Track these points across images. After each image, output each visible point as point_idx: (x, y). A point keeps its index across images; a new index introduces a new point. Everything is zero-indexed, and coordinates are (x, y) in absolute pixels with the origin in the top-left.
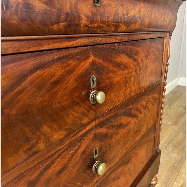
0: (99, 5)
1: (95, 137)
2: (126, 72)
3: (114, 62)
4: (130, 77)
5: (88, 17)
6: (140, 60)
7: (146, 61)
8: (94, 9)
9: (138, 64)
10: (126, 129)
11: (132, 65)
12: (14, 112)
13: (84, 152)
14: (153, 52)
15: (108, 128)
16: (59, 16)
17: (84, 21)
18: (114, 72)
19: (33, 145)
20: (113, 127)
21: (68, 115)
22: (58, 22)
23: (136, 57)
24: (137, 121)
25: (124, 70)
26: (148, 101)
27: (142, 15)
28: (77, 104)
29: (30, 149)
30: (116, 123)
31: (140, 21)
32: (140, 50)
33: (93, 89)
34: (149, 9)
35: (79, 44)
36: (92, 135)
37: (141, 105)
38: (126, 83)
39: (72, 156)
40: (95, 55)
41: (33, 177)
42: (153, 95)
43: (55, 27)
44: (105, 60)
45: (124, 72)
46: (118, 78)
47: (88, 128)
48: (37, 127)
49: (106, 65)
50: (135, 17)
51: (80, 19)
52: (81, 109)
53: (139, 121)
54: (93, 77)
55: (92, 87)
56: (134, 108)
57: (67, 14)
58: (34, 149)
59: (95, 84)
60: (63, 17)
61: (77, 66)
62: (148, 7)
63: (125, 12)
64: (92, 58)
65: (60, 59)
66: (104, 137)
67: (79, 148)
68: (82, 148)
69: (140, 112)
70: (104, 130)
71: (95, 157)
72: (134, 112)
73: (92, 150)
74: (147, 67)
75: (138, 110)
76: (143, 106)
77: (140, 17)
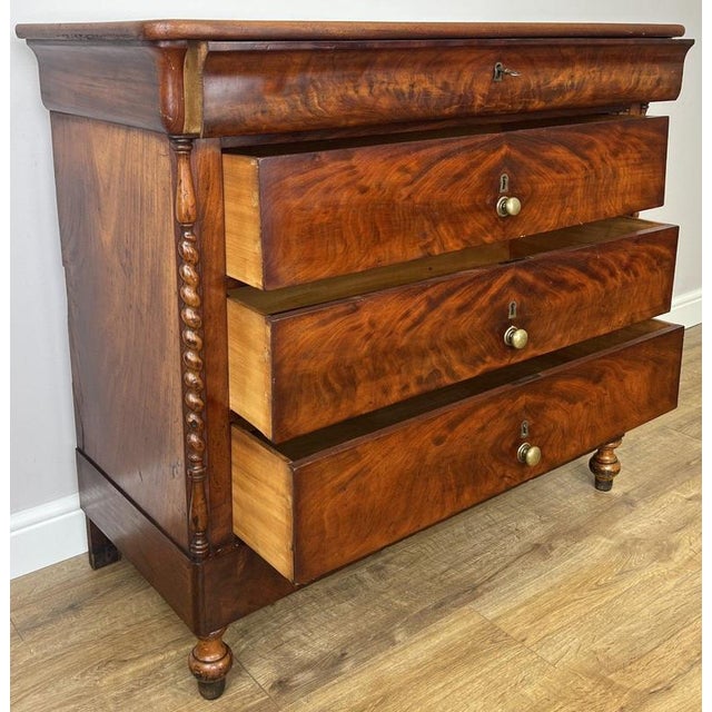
0: (500, 79)
1: (514, 281)
2: (564, 176)
3: (541, 158)
4: (573, 188)
5: (483, 96)
6: (597, 159)
7: (613, 161)
8: (494, 87)
9: (591, 166)
10: (574, 295)
11: (576, 167)
14: (634, 145)
15: (537, 277)
16: (452, 98)
17: (479, 101)
18: (540, 174)
19: (429, 244)
20: (547, 279)
21: (467, 222)
22: (450, 105)
23: (587, 152)
24: (602, 290)
25: (558, 172)
26: (636, 256)
27: (576, 82)
28: (479, 210)
29: (425, 247)
30: (553, 275)
31: (572, 92)
32: (597, 141)
33: (503, 195)
34: (595, 68)
37: (616, 259)
38: (563, 197)
40: (511, 145)
42: (650, 247)
43: (447, 111)
44: (524, 153)
45: (559, 176)
46: (547, 185)
49: (527, 161)
50: (561, 85)
51: (474, 99)
52: (484, 220)
53: (607, 293)
54: (504, 177)
55: (502, 191)
56: (596, 259)
57: (461, 96)
58: (429, 249)
59: (506, 188)
62: (590, 67)
63: (542, 82)
64: (505, 149)
65: (466, 148)
66: (528, 290)
67: (490, 286)
68: (493, 291)
69: (613, 274)
70: (529, 277)
71: (510, 317)
72: (596, 268)
73: (508, 301)
74: (615, 174)
75: (604, 265)
76: (621, 262)
77: (572, 85)
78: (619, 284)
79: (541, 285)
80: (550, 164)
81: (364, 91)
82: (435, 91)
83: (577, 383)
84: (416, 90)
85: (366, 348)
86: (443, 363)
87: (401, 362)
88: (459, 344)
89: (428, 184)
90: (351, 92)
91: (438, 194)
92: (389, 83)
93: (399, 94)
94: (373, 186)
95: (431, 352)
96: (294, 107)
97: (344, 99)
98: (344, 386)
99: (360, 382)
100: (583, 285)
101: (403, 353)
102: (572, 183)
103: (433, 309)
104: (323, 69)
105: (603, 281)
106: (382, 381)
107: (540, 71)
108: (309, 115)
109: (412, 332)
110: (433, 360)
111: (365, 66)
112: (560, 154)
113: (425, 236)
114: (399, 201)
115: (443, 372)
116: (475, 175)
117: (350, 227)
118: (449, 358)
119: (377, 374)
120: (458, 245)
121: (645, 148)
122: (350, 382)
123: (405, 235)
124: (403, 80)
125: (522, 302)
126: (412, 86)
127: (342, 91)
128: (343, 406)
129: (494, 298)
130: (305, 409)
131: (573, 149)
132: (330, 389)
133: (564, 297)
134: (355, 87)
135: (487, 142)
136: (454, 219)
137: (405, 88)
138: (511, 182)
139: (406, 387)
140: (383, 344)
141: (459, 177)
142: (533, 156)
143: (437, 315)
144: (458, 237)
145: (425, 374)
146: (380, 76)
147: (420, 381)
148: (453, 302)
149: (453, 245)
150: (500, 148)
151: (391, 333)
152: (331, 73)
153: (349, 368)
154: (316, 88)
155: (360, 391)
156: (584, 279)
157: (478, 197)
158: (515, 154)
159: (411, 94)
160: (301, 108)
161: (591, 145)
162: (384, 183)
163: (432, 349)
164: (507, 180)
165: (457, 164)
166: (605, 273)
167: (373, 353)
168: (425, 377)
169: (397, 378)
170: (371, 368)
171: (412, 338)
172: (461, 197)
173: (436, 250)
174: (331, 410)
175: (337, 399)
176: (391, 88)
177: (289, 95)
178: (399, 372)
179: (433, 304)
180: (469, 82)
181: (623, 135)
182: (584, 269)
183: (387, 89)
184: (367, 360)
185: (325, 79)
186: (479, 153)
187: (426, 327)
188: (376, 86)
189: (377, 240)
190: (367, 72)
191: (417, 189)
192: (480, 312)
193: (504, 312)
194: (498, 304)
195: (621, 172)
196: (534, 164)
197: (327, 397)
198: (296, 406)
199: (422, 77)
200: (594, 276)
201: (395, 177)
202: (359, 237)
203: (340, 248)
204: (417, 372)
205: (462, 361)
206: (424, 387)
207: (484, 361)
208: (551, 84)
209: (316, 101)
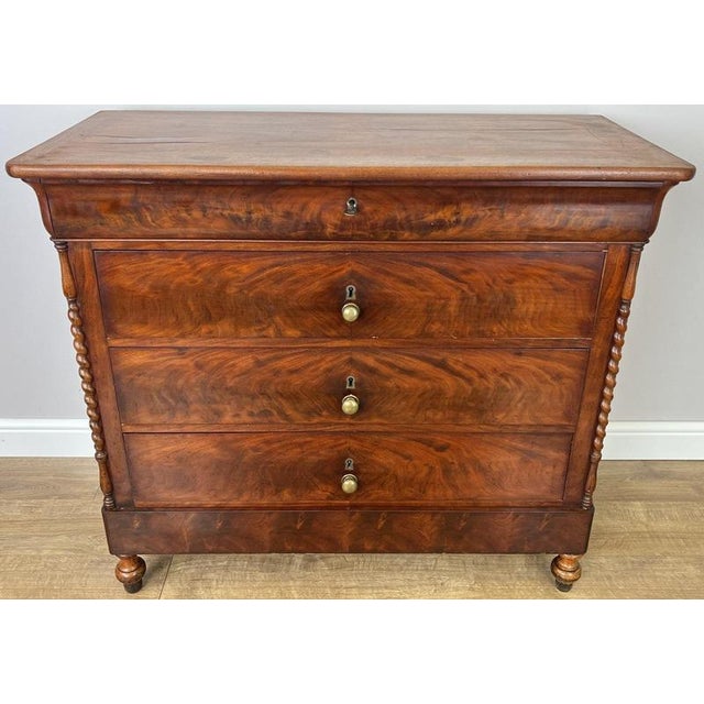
1: (351, 362)
2: (429, 294)
3: (399, 277)
4: (444, 306)
5: (336, 226)
10: (428, 383)
11: (447, 287)
12: (251, 295)
13: (329, 370)
14: (540, 276)
16: (296, 225)
17: (329, 230)
19: (264, 329)
20: (392, 366)
21: (307, 317)
23: (463, 277)
25: (422, 290)
26: (520, 368)
28: (322, 310)
29: (260, 331)
30: (401, 364)
31: (458, 227)
33: (348, 302)
34: (493, 206)
39: (309, 365)
41: (261, 358)
45: (423, 293)
47: (336, 343)
48: (270, 315)
51: (324, 227)
52: (327, 319)
53: (476, 390)
54: (350, 287)
55: (348, 298)
56: (458, 361)
58: (264, 333)
59: (353, 297)
60: (302, 226)
63: (413, 217)
65: (303, 260)
66: (369, 371)
69: (482, 377)
71: (347, 388)
72: (459, 368)
73: (345, 375)
74: (509, 300)
75: (469, 367)
77: (458, 222)
78: (492, 386)
79: (386, 370)
81: (197, 214)
82: (276, 218)
84: (254, 216)
86: (274, 407)
87: (230, 397)
88: (291, 397)
90: (184, 215)
92: (223, 210)
93: (235, 219)
95: (261, 396)
96: (129, 222)
97: (176, 218)
98: (177, 402)
99: (191, 403)
102: (443, 301)
105: (468, 380)
106: (214, 406)
108: (144, 228)
110: (263, 402)
113: (259, 322)
114: (230, 293)
115: (275, 413)
118: (281, 405)
119: (207, 401)
120: (296, 333)
121: (561, 280)
122: (184, 401)
123: (237, 318)
124: (238, 208)
125: (363, 380)
126: (250, 213)
127: (174, 213)
128: (178, 415)
130: (143, 409)
133: (413, 383)
134: (187, 211)
136: (292, 313)
137: (241, 214)
138: (359, 293)
139: (238, 416)
140: (211, 381)
144: (296, 328)
145: (256, 410)
146: (213, 203)
147: (251, 414)
149: (291, 333)
154: (148, 209)
155: (192, 408)
156: (440, 374)
157: (321, 300)
159: (249, 221)
160: (137, 223)
163: (262, 394)
164: (353, 290)
166: (471, 374)
168: (255, 413)
169: (228, 407)
170: (201, 394)
171: (239, 383)
174: (167, 414)
176: (226, 213)
177: (123, 213)
178: (229, 404)
179: (260, 363)
180: (316, 212)
183: (222, 215)
184: (197, 388)
185: (156, 203)
188: (209, 211)
189: (209, 319)
193: (340, 382)
195: (519, 300)
197: (162, 405)
199: (261, 206)
202: (190, 314)
203: (172, 320)
204: (248, 408)
205: (296, 409)
206: (257, 419)
207: (320, 415)
208: (425, 220)
209: (150, 219)
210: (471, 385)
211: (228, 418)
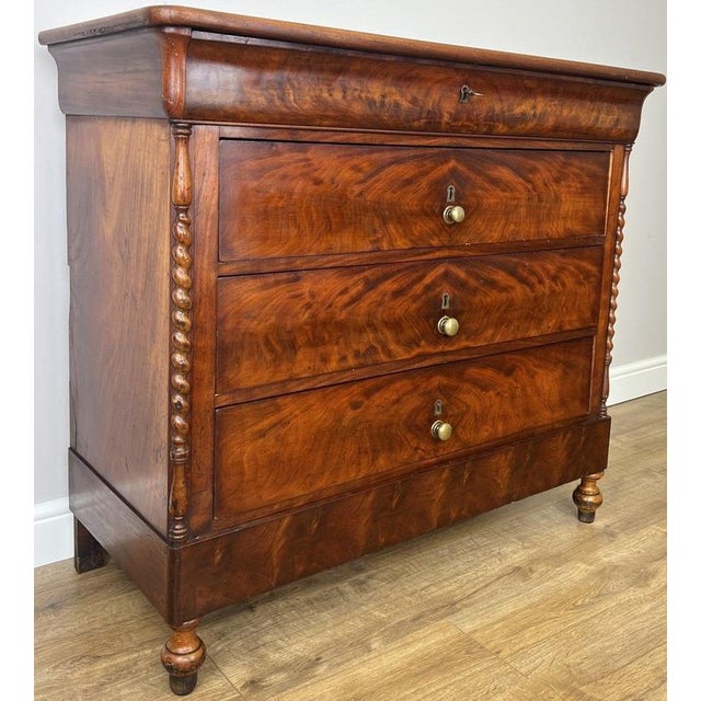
0: (466, 101)
1: (446, 275)
2: (507, 194)
3: (487, 176)
4: (517, 207)
5: (450, 114)
6: (540, 183)
7: (555, 187)
8: (460, 107)
9: (535, 189)
10: (504, 296)
11: (519, 187)
12: (369, 198)
14: (575, 174)
15: (469, 273)
16: (421, 113)
17: (446, 118)
18: (486, 190)
19: (379, 240)
20: (478, 277)
21: (415, 224)
22: (419, 119)
24: (531, 295)
25: (503, 191)
26: (564, 269)
27: (538, 112)
28: (426, 214)
29: (375, 242)
30: (485, 274)
31: (535, 122)
33: (450, 204)
34: (556, 102)
35: (437, 144)
36: (440, 270)
37: (544, 269)
38: (507, 213)
39: (414, 282)
40: (457, 160)
42: (577, 261)
43: (416, 124)
44: (471, 168)
45: (503, 194)
46: (493, 201)
47: (437, 254)
48: (384, 222)
49: (473, 176)
50: (523, 114)
51: (441, 116)
52: (432, 225)
54: (451, 189)
55: (448, 200)
56: (524, 266)
57: (429, 112)
58: (378, 245)
59: (453, 198)
60: (424, 115)
61: (433, 169)
62: (552, 101)
63: (506, 108)
64: (452, 163)
65: (416, 157)
66: (461, 285)
67: (423, 276)
68: (428, 280)
69: (541, 282)
70: (461, 274)
71: (443, 307)
72: (525, 274)
73: (441, 292)
74: (557, 199)
75: (533, 273)
76: (548, 272)
77: (535, 115)
78: (547, 291)
79: (473, 282)
80: (495, 182)
81: (338, 95)
82: (405, 104)
83: (489, 373)
84: (387, 100)
85: (306, 316)
86: (379, 342)
87: (339, 333)
88: (395, 325)
89: (379, 185)
90: (325, 95)
91: (388, 196)
92: (361, 91)
93: (371, 102)
94: (327, 180)
95: (368, 330)
96: (271, 101)
97: (318, 99)
98: (284, 349)
99: (300, 347)
100: (513, 288)
101: (342, 326)
102: (516, 202)
103: (370, 290)
104: (300, 69)
105: (532, 287)
106: (321, 350)
107: (503, 98)
108: (285, 110)
109: (350, 308)
110: (369, 337)
111: (338, 72)
112: (505, 174)
113: (375, 231)
114: (352, 197)
115: (380, 349)
116: (424, 182)
117: (304, 214)
118: (385, 337)
119: (315, 342)
120: (406, 244)
121: (586, 179)
122: (292, 346)
123: (356, 229)
124: (376, 90)
125: (455, 296)
126: (384, 96)
127: (318, 92)
128: (283, 367)
129: (428, 288)
130: (246, 364)
131: (517, 171)
132: (272, 350)
133: (494, 296)
134: (329, 91)
135: (435, 155)
136: (403, 219)
137: (377, 97)
138: (457, 194)
139: (344, 358)
140: (322, 315)
141: (408, 182)
142: (479, 173)
143: (373, 296)
144: (405, 236)
145: (362, 349)
146: (353, 84)
147: (357, 354)
148: (389, 286)
149: (401, 244)
150: (447, 162)
151: (330, 306)
152: (306, 75)
153: (290, 332)
154: (293, 87)
155: (300, 356)
156: (513, 282)
157: (427, 202)
158: (461, 168)
159: (383, 104)
160: (278, 103)
161: (534, 170)
162: (337, 178)
163: (369, 326)
164: (453, 191)
165: (407, 170)
166: (533, 279)
167: (314, 323)
168: (361, 352)
169: (336, 348)
170: (310, 334)
171: (350, 314)
172: (410, 200)
173: (385, 246)
174: (271, 369)
175: (277, 360)
176: (363, 95)
177: (266, 89)
178: (337, 343)
179: (371, 285)
180: (437, 100)
181: (565, 165)
182: (513, 273)
183: (360, 97)
184: (307, 328)
185: (301, 79)
186: (428, 164)
187: (364, 305)
188: (349, 92)
189: (329, 229)
190: (341, 78)
191: (368, 188)
192: (415, 298)
193: (437, 301)
194: (431, 294)
195: (563, 199)
196: (479, 180)
197: (268, 356)
198: (238, 360)
199: (393, 89)
200: (523, 281)
201: (347, 174)
202: (312, 225)
203: (293, 232)
204: (355, 346)
205: (398, 342)
206: (362, 361)
207: (418, 345)
208: (515, 112)
209: (292, 98)
210: (533, 291)
211: (333, 365)
